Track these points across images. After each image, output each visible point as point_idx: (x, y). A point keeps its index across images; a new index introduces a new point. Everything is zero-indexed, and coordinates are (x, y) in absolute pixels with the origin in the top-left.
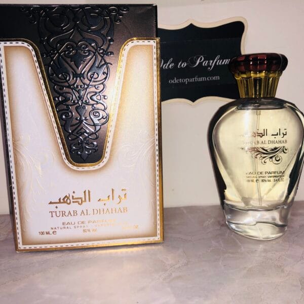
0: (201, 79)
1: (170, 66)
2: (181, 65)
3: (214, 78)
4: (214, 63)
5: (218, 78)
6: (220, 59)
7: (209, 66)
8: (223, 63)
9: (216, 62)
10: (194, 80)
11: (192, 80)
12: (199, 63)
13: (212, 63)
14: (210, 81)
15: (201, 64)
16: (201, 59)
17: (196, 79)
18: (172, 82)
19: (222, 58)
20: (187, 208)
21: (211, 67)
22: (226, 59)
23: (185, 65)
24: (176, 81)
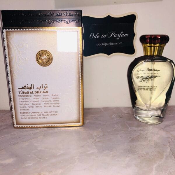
0: (113, 44)
1: (98, 37)
2: (103, 36)
3: (120, 43)
4: (120, 36)
5: (121, 43)
6: (123, 34)
7: (117, 37)
8: (125, 36)
9: (121, 35)
10: (110, 44)
11: (108, 44)
12: (112, 35)
13: (119, 36)
14: (118, 45)
15: (113, 36)
16: (113, 34)
17: (111, 44)
18: (99, 45)
19: (124, 33)
20: (104, 108)
21: (118, 38)
22: (126, 34)
23: (105, 36)
24: (100, 44)
